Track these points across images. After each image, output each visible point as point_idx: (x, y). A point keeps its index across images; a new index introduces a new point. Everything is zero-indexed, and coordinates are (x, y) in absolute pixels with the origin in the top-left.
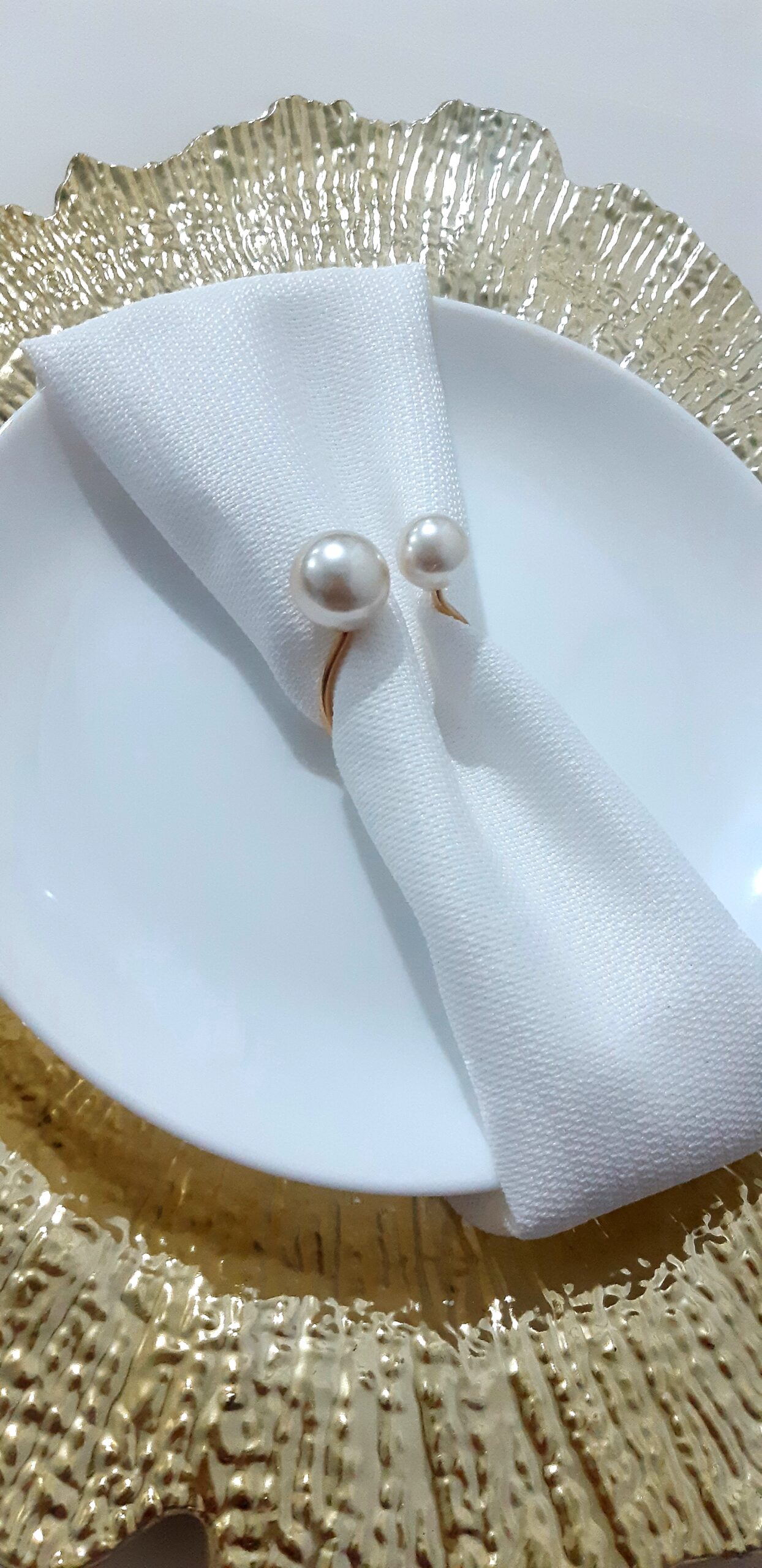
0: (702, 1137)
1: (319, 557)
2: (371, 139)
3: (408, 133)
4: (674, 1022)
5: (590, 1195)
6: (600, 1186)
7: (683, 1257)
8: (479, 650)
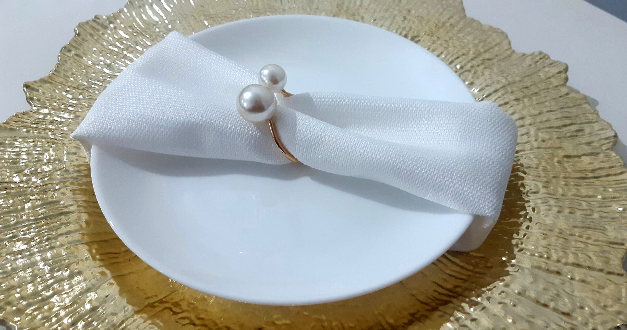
0: (503, 154)
1: (245, 101)
2: (116, 19)
3: (125, 10)
4: (465, 134)
5: (497, 192)
6: (497, 187)
7: (528, 202)
8: (310, 96)
